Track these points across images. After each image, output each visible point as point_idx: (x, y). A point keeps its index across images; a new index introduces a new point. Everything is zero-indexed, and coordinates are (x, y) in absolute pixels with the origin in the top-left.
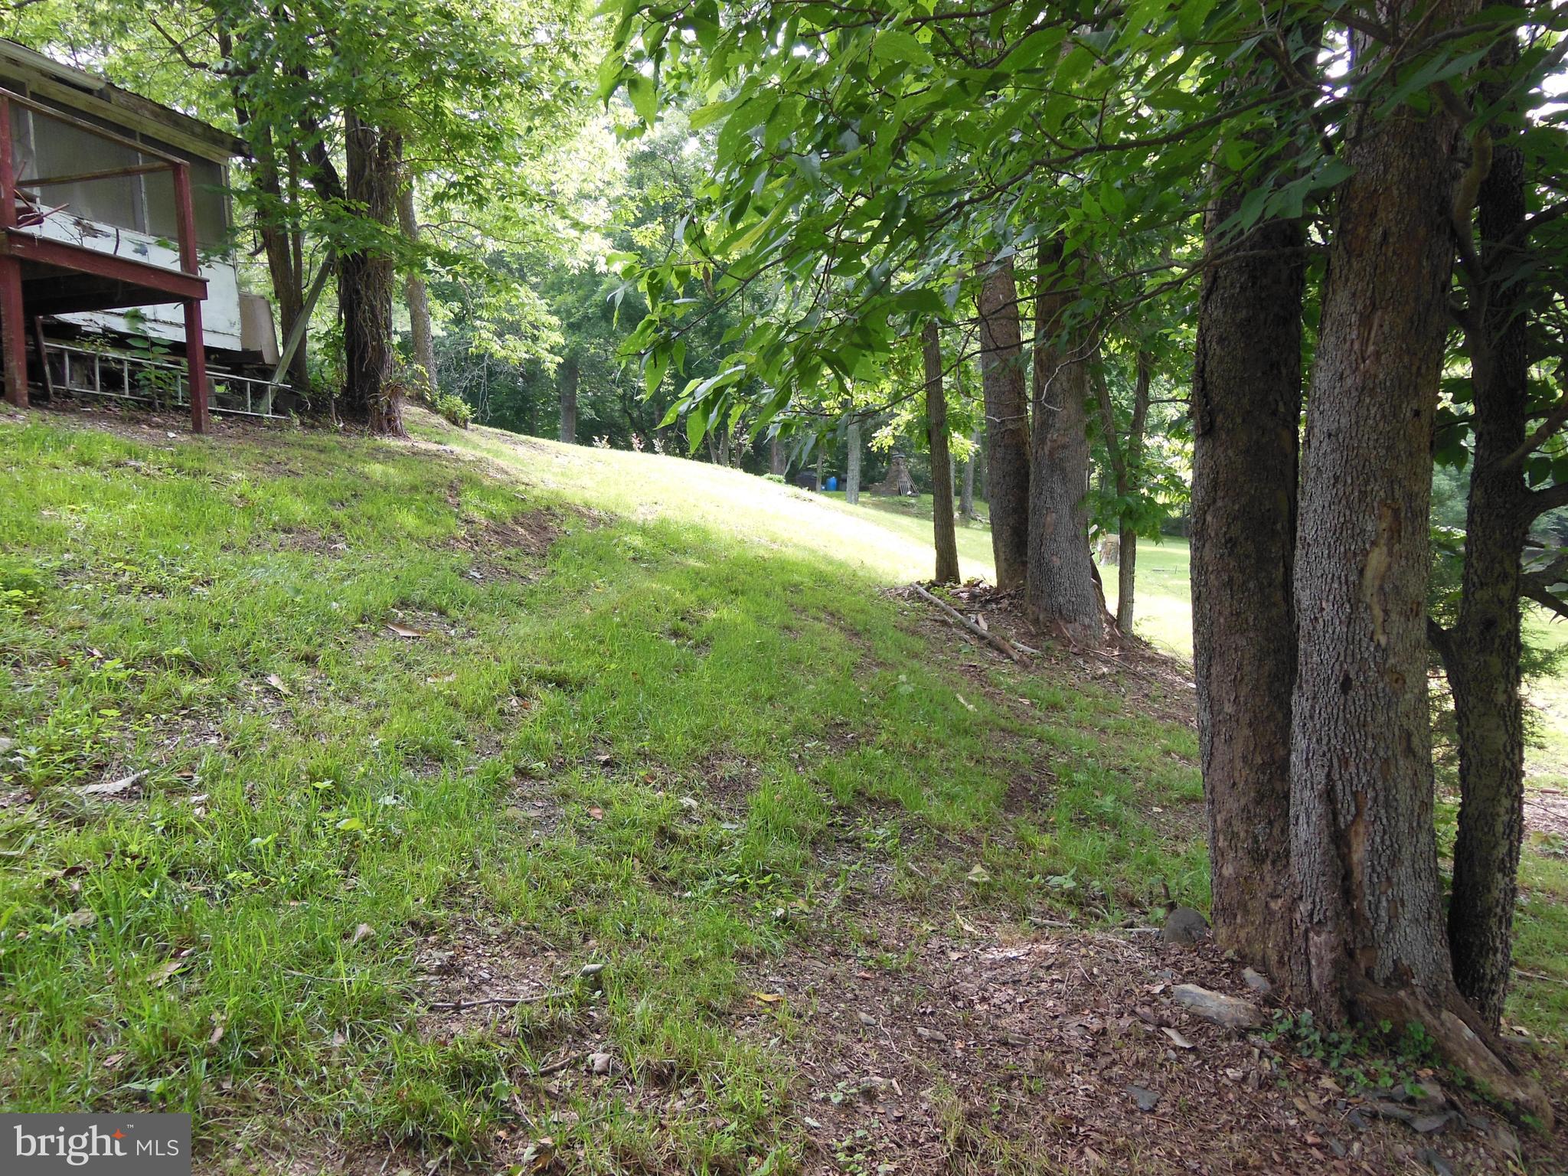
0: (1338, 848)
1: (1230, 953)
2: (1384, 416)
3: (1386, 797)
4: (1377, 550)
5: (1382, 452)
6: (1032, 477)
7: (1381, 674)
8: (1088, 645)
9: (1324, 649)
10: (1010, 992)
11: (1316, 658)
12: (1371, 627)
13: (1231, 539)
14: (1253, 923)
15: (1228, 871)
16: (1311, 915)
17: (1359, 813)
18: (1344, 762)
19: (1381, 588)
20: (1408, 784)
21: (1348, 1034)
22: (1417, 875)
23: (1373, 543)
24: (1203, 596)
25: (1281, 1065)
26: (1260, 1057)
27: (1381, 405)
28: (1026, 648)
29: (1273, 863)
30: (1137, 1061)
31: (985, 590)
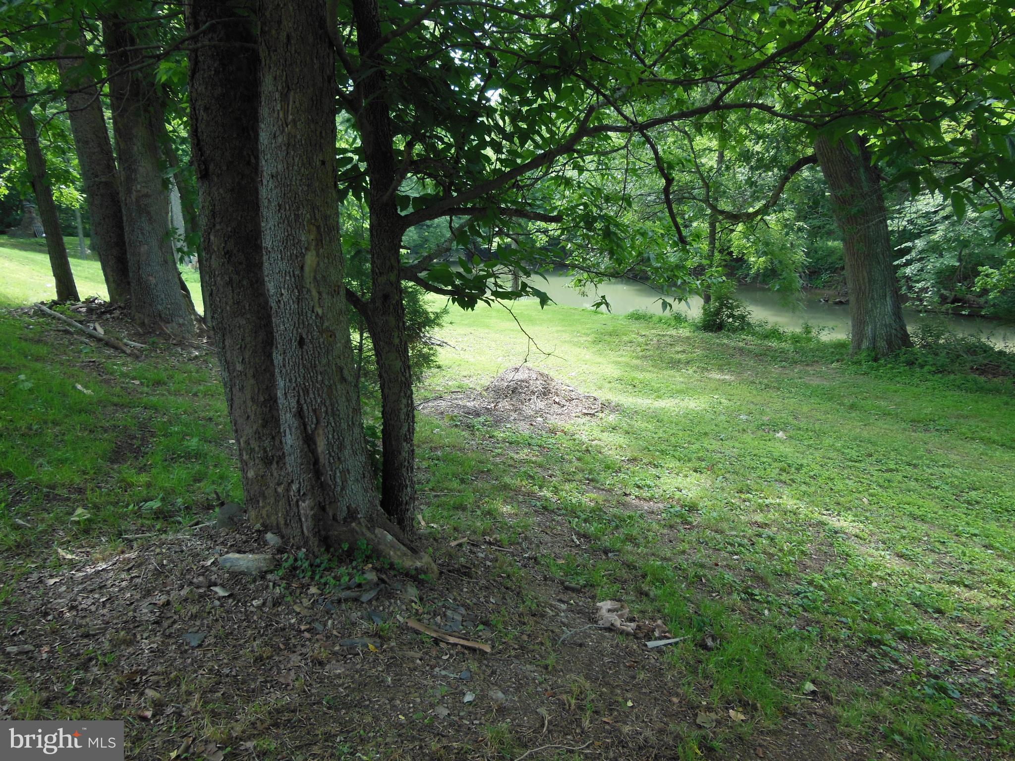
0: (309, 446)
1: (258, 526)
2: (303, 164)
3: (332, 409)
4: (310, 253)
5: (305, 188)
6: (125, 218)
7: (321, 332)
8: (183, 338)
9: (286, 320)
10: (96, 596)
11: (282, 327)
12: (312, 303)
13: (228, 251)
14: (269, 504)
15: (251, 474)
16: (299, 491)
17: (318, 422)
18: (306, 392)
19: (315, 278)
20: (344, 399)
21: (326, 557)
22: (355, 453)
23: (307, 249)
24: (214, 292)
25: (286, 588)
26: (274, 587)
27: (301, 156)
28: (136, 344)
29: (277, 463)
30: (192, 615)
31: (100, 304)
